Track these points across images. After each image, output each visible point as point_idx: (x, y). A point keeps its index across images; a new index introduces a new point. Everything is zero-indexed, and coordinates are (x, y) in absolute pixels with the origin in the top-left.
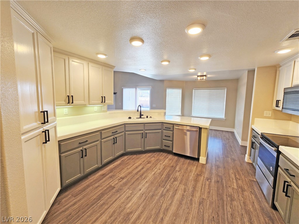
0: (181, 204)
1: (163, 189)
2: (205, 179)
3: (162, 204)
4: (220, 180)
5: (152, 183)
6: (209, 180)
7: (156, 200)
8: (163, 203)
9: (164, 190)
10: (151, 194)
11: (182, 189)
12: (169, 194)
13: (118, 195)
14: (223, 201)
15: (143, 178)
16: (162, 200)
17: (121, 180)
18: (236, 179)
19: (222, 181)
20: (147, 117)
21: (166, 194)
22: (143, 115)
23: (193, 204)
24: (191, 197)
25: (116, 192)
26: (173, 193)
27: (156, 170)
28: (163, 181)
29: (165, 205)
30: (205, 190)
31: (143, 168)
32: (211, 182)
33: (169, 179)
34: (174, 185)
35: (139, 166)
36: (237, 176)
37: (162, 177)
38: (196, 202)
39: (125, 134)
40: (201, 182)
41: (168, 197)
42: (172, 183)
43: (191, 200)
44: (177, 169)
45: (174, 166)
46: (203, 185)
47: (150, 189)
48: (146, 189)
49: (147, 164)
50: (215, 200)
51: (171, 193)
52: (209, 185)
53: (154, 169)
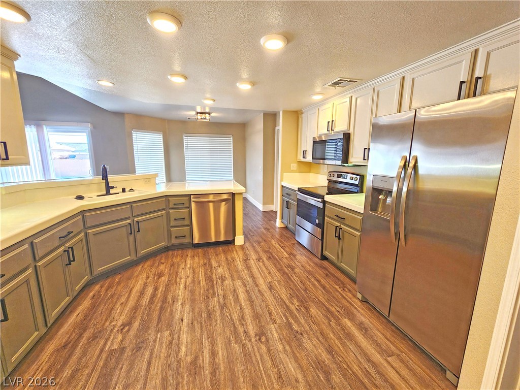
0: (253, 302)
1: (216, 299)
2: (255, 261)
3: (231, 317)
4: (271, 256)
5: (193, 301)
6: (261, 261)
7: (218, 317)
8: (230, 315)
9: (219, 299)
10: (206, 315)
11: (239, 285)
12: (230, 300)
13: (147, 354)
14: (287, 274)
15: (171, 302)
16: (226, 312)
17: (127, 328)
18: (282, 247)
19: (272, 255)
20: (124, 190)
21: (227, 302)
22: (113, 187)
23: (264, 293)
24: (256, 288)
25: (136, 352)
26: (234, 295)
27: (183, 280)
28: (208, 290)
29: (235, 315)
30: (264, 273)
31: (156, 289)
32: (263, 261)
33: (213, 282)
34: (226, 286)
35: (144, 289)
36: (282, 245)
37: (201, 285)
38: (266, 289)
39: (86, 234)
40: (254, 266)
41: (231, 304)
42: (223, 285)
43: (259, 291)
44: (214, 264)
45: (206, 263)
46: (258, 269)
47: (197, 310)
48: (191, 314)
49: (158, 279)
50: (280, 277)
51: (231, 297)
52: (264, 264)
53: (178, 280)
